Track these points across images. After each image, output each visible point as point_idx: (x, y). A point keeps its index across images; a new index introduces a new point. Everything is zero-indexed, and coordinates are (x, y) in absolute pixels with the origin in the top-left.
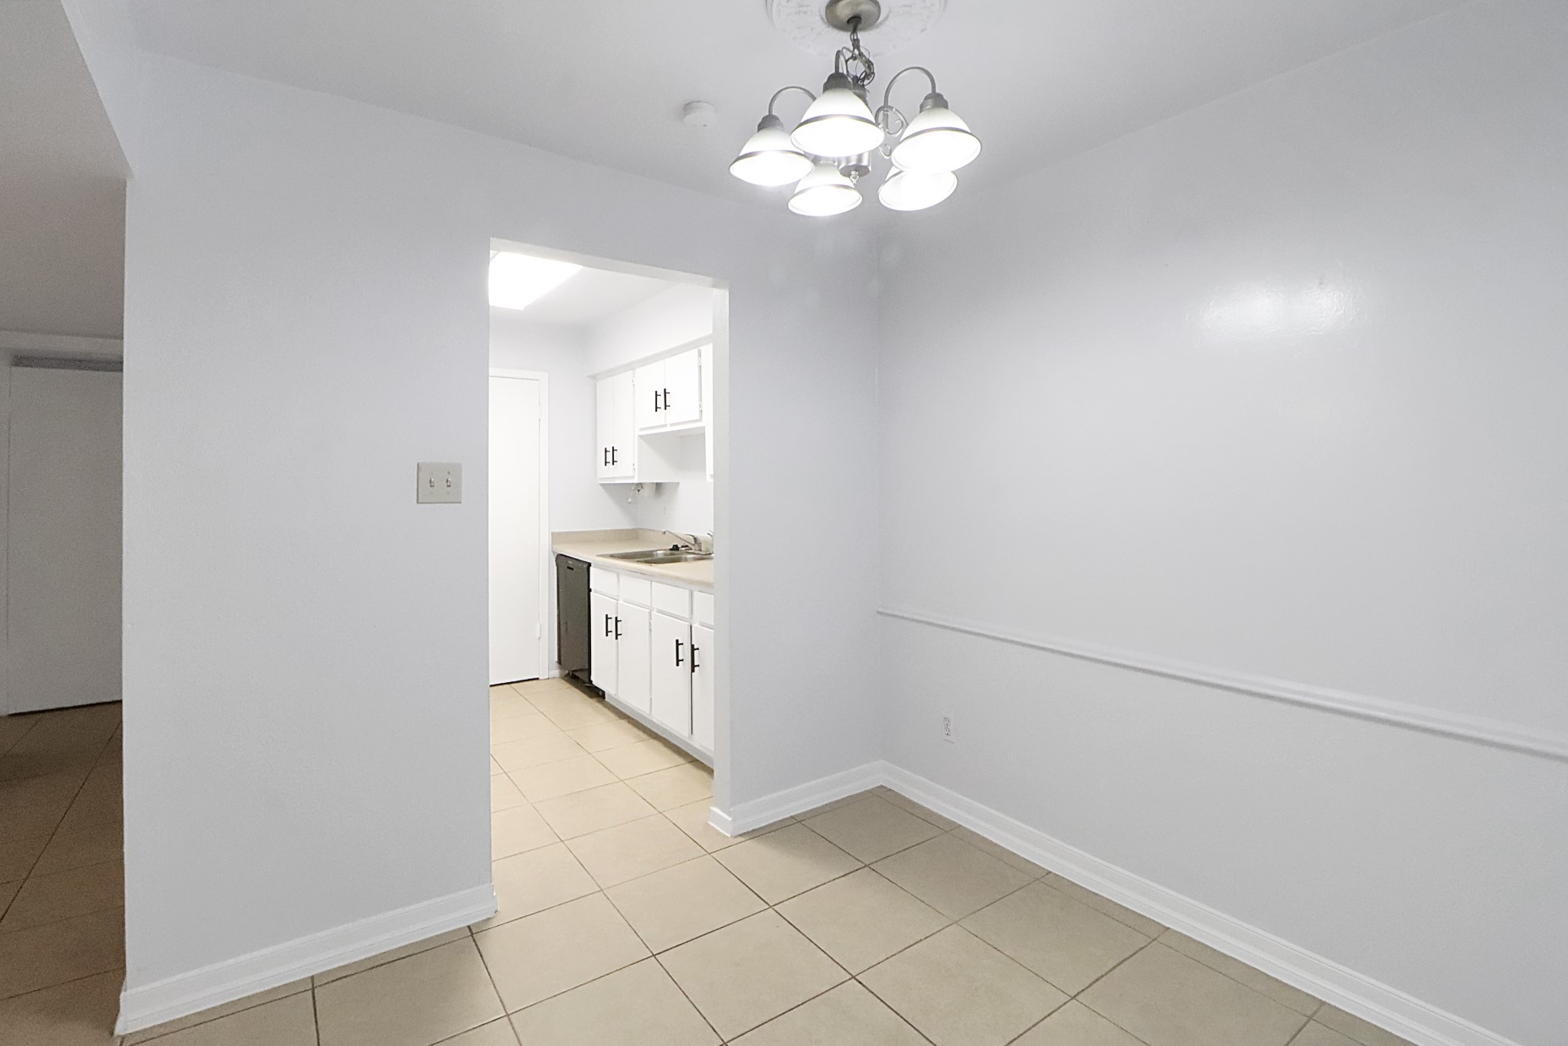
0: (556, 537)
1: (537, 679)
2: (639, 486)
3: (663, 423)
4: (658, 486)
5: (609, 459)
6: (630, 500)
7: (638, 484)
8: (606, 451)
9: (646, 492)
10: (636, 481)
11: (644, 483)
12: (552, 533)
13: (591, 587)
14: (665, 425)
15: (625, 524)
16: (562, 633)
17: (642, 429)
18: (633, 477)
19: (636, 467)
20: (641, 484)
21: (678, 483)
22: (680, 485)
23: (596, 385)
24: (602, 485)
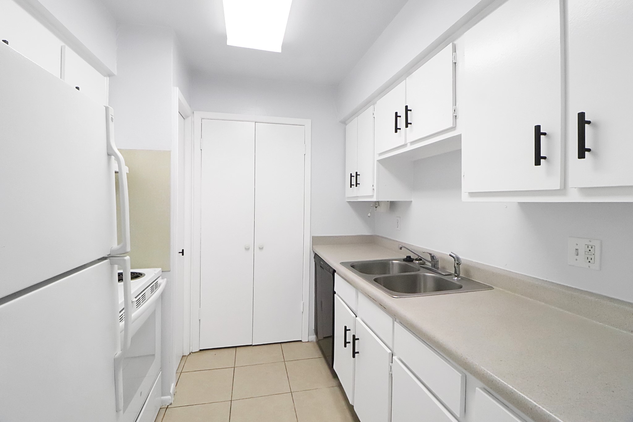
0: (316, 240)
1: (301, 341)
2: (377, 204)
3: (403, 143)
4: (392, 205)
5: (354, 182)
6: (369, 215)
7: (376, 202)
8: (351, 176)
9: (382, 209)
10: (374, 199)
11: (379, 201)
12: (313, 237)
13: (335, 290)
14: (404, 146)
15: (363, 231)
16: (319, 308)
17: (381, 154)
18: (372, 196)
19: (375, 188)
20: (378, 202)
21: (412, 201)
22: (413, 202)
23: (345, 129)
24: (347, 201)
